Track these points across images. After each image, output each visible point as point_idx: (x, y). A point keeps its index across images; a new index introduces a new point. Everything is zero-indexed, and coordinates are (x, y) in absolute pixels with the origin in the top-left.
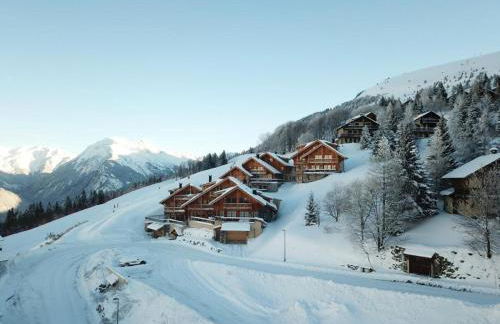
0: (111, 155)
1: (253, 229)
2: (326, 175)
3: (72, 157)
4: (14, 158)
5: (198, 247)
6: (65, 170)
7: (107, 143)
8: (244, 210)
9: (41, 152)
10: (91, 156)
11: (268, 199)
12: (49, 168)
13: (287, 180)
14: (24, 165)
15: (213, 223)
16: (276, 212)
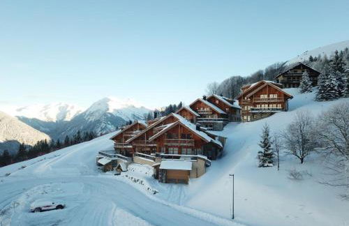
0: (108, 109)
1: (195, 168)
2: (272, 114)
3: (83, 110)
4: (46, 111)
5: (137, 185)
6: (79, 119)
7: (105, 101)
8: (187, 147)
9: (64, 107)
10: (95, 110)
11: (213, 137)
12: (69, 118)
13: (232, 120)
14: (52, 116)
15: (154, 160)
16: (221, 149)
